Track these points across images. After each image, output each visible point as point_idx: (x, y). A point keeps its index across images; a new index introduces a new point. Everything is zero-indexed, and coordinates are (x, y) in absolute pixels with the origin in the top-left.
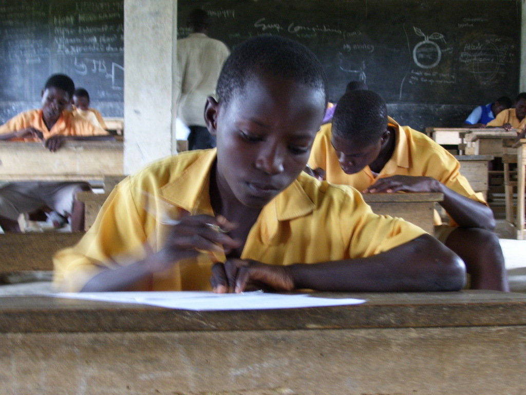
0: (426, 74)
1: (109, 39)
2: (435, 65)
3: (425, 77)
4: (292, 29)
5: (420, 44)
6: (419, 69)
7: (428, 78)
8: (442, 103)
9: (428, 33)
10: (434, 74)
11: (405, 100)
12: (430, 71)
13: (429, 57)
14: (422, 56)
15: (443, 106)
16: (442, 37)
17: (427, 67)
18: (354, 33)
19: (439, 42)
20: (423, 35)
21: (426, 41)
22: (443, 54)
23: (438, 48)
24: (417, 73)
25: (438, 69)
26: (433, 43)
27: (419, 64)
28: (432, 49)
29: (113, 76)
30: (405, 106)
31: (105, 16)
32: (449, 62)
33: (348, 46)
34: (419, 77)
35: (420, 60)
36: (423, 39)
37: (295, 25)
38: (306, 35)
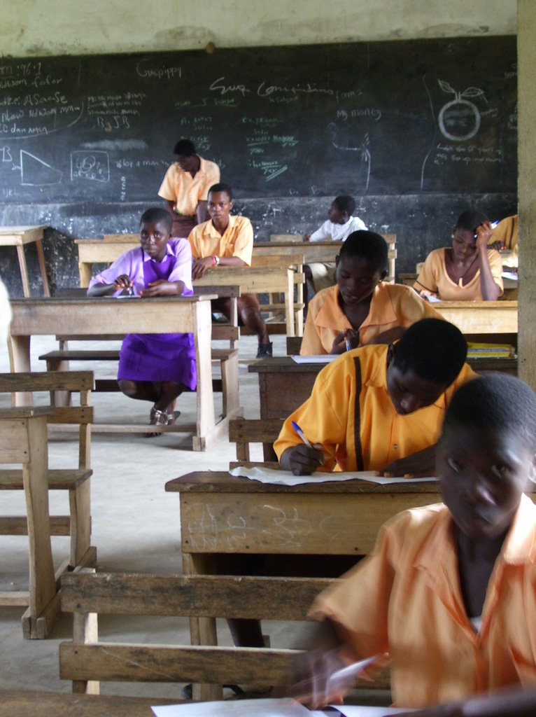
0: (459, 149)
1: (13, 117)
2: (471, 135)
3: (457, 154)
4: (263, 91)
5: (449, 105)
6: (447, 142)
7: (462, 155)
8: (484, 191)
9: (460, 88)
10: (471, 149)
11: (428, 189)
12: (465, 144)
13: (462, 123)
14: (451, 123)
15: (486, 196)
16: (480, 92)
17: (459, 139)
18: (352, 93)
19: (476, 101)
20: (453, 91)
21: (458, 100)
22: (483, 119)
23: (476, 110)
24: (446, 149)
25: (477, 141)
26: (467, 102)
27: (447, 135)
28: (466, 112)
29: (21, 168)
30: (429, 196)
31: (7, 84)
32: (492, 130)
33: (344, 113)
34: (449, 154)
35: (448, 129)
36: (452, 97)
37: (267, 85)
38: (284, 99)
